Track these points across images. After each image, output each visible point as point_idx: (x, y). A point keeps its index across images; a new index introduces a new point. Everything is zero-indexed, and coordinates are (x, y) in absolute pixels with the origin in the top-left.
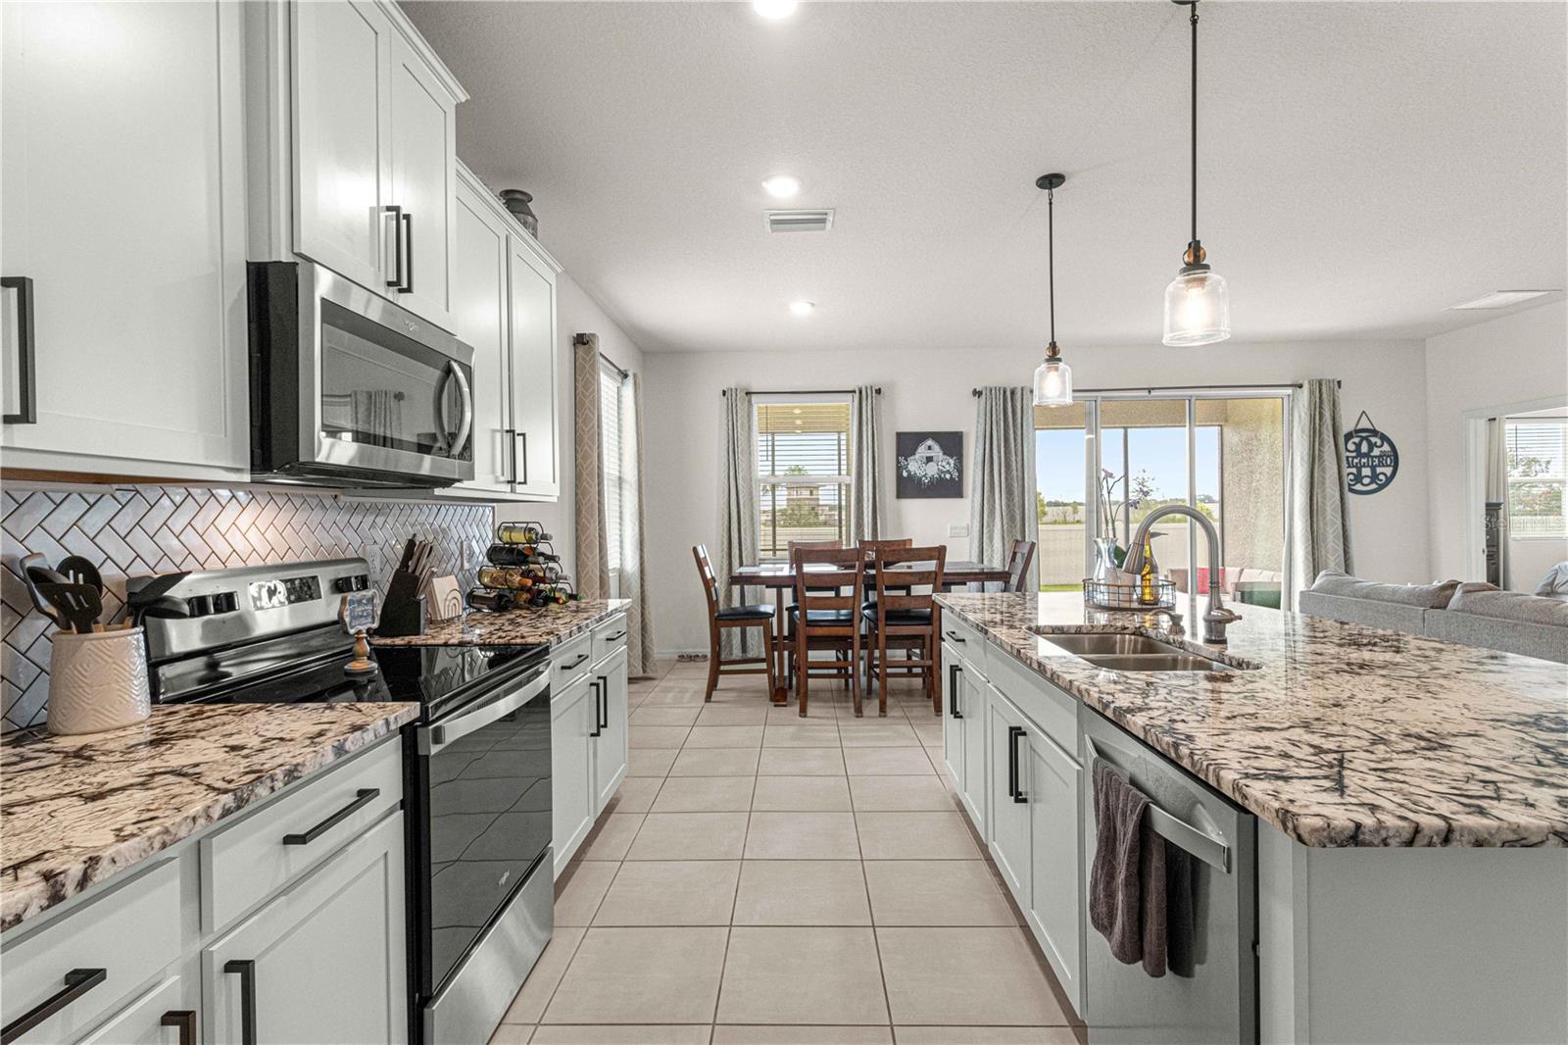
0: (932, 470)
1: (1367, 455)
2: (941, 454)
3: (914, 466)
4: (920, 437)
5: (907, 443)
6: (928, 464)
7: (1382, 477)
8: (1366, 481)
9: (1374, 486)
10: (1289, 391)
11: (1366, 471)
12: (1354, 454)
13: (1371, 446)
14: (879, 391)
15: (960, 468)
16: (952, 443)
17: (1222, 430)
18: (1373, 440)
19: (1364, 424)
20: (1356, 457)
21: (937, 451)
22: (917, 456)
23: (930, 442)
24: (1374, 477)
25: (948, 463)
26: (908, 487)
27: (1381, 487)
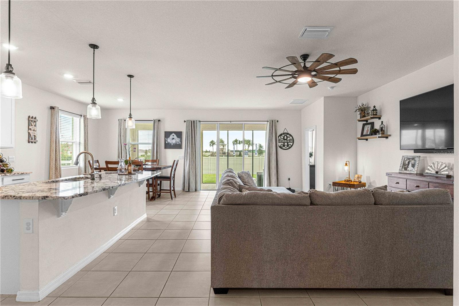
0: (174, 142)
1: (286, 140)
2: (176, 137)
3: (169, 140)
4: (171, 133)
5: (168, 134)
6: (173, 140)
7: (290, 145)
8: (286, 146)
9: (288, 148)
10: (266, 123)
11: (286, 144)
12: (283, 139)
13: (287, 137)
14: (159, 121)
15: (181, 141)
16: (179, 134)
17: (253, 132)
18: (288, 136)
19: (285, 131)
20: (283, 140)
21: (175, 137)
22: (170, 138)
23: (173, 134)
24: (288, 145)
25: (178, 140)
26: (168, 146)
27: (290, 148)
